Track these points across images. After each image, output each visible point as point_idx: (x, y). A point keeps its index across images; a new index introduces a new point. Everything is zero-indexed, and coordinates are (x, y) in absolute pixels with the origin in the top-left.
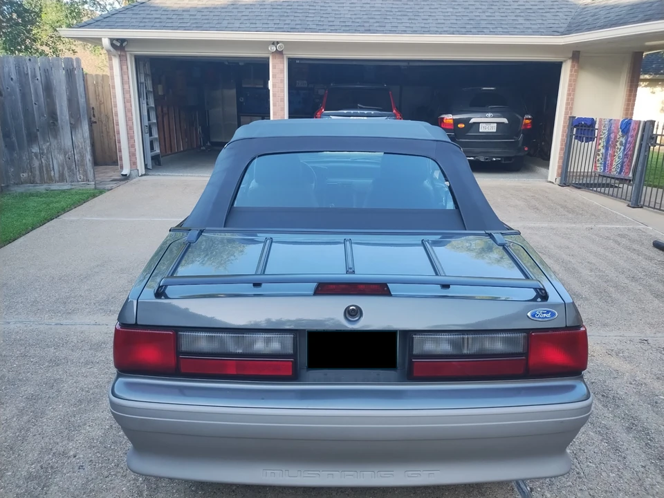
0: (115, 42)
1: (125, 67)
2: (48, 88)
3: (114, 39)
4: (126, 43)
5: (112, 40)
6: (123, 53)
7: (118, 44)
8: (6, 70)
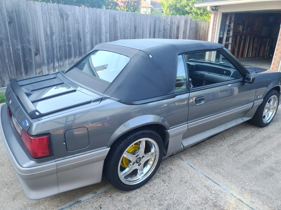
0: (213, 8)
1: (216, 18)
2: (178, 28)
3: (213, 6)
4: (218, 7)
5: (211, 7)
6: (217, 12)
7: (214, 8)
8: (167, 21)
